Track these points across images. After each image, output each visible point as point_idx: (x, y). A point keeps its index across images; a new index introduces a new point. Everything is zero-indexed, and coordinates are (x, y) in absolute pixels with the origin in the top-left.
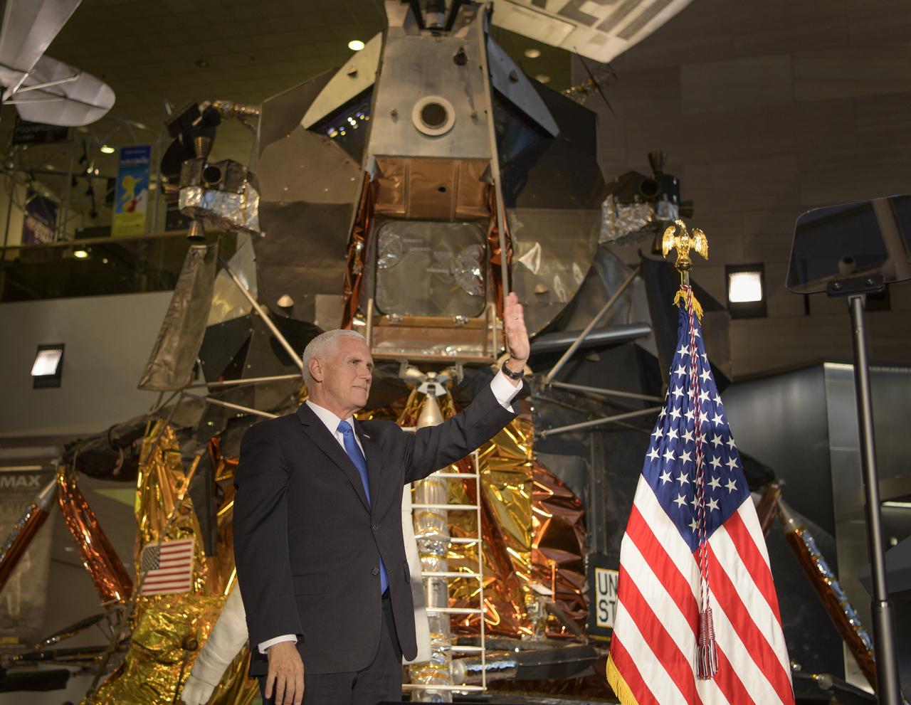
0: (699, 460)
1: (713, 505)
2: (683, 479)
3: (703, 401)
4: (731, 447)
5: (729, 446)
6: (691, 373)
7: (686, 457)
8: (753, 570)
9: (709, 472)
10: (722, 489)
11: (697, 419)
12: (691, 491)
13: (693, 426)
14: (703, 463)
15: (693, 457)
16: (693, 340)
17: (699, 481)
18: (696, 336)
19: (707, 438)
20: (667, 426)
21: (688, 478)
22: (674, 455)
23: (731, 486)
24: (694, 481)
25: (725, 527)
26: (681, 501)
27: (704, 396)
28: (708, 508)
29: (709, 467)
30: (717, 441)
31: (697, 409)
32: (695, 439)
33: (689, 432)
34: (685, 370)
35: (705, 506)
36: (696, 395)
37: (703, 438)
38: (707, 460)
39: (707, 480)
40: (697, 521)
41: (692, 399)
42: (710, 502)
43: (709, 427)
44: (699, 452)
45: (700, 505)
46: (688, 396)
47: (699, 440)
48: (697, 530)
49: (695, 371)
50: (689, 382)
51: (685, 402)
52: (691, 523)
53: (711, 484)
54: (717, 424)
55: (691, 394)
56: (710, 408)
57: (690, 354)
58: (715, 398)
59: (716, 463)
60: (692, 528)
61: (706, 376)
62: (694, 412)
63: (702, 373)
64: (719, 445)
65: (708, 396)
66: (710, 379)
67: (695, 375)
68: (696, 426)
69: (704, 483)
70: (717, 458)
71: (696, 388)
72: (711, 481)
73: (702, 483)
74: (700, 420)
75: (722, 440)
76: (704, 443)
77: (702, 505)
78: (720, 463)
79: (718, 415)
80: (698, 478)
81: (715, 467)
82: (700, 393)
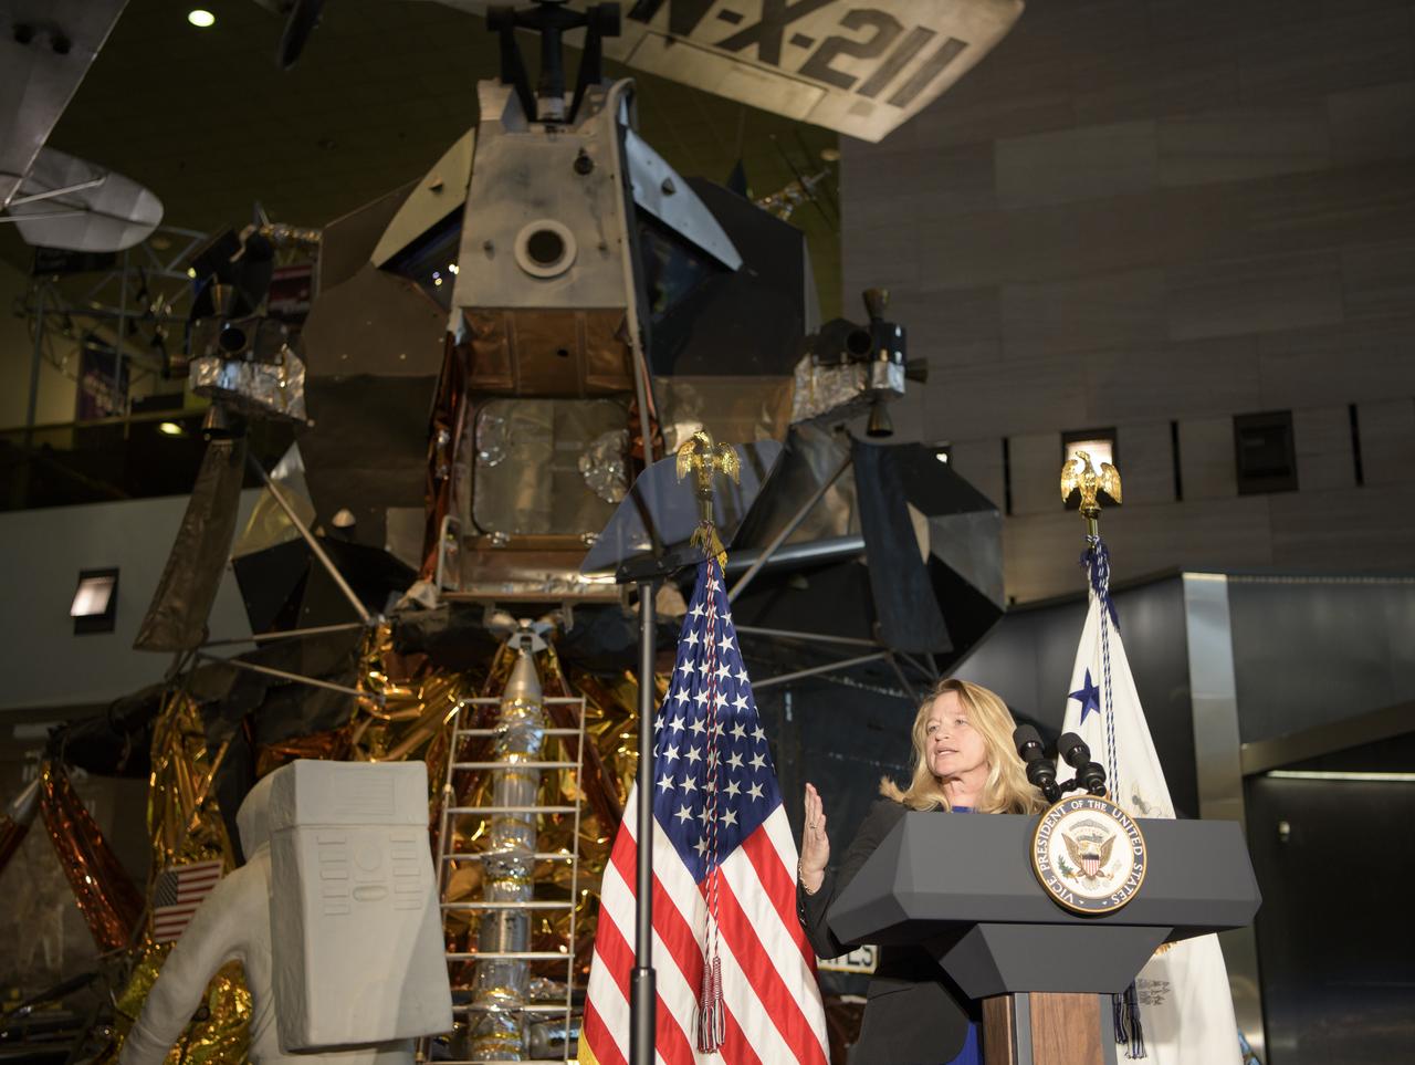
0: (711, 758)
1: (729, 818)
2: (689, 785)
3: (722, 678)
4: (758, 740)
5: (755, 737)
6: (706, 641)
7: (693, 755)
8: (781, 903)
9: (725, 774)
10: (743, 797)
11: (712, 703)
12: (698, 800)
13: (706, 713)
14: (718, 762)
15: (704, 754)
16: (711, 596)
17: (710, 787)
18: (716, 591)
19: (724, 729)
20: (670, 715)
21: (696, 784)
22: (678, 753)
23: (755, 792)
24: (704, 787)
25: (744, 847)
26: (684, 814)
28: (721, 824)
29: (725, 767)
30: (738, 731)
31: (712, 690)
32: (706, 729)
34: (698, 638)
35: (718, 819)
36: (711, 670)
37: (719, 729)
38: (724, 757)
39: (722, 785)
40: (705, 840)
41: (706, 675)
42: (725, 815)
43: (729, 712)
44: (713, 747)
45: (711, 819)
46: (700, 672)
47: (712, 730)
48: (705, 853)
49: (712, 638)
50: (703, 653)
51: (696, 681)
52: (698, 843)
53: (727, 790)
54: (739, 709)
55: (704, 668)
56: (730, 687)
57: (707, 614)
58: (738, 673)
59: (735, 761)
60: (698, 850)
61: (726, 644)
62: (707, 693)
63: (721, 640)
64: (741, 737)
65: (730, 671)
66: (732, 648)
67: (711, 643)
68: (710, 711)
69: (717, 789)
70: (737, 755)
71: (712, 660)
72: (728, 786)
73: (714, 789)
74: (716, 704)
75: (745, 730)
76: (720, 735)
77: (714, 818)
78: (741, 760)
79: (742, 697)
80: (709, 782)
81: (734, 767)
82: (718, 668)
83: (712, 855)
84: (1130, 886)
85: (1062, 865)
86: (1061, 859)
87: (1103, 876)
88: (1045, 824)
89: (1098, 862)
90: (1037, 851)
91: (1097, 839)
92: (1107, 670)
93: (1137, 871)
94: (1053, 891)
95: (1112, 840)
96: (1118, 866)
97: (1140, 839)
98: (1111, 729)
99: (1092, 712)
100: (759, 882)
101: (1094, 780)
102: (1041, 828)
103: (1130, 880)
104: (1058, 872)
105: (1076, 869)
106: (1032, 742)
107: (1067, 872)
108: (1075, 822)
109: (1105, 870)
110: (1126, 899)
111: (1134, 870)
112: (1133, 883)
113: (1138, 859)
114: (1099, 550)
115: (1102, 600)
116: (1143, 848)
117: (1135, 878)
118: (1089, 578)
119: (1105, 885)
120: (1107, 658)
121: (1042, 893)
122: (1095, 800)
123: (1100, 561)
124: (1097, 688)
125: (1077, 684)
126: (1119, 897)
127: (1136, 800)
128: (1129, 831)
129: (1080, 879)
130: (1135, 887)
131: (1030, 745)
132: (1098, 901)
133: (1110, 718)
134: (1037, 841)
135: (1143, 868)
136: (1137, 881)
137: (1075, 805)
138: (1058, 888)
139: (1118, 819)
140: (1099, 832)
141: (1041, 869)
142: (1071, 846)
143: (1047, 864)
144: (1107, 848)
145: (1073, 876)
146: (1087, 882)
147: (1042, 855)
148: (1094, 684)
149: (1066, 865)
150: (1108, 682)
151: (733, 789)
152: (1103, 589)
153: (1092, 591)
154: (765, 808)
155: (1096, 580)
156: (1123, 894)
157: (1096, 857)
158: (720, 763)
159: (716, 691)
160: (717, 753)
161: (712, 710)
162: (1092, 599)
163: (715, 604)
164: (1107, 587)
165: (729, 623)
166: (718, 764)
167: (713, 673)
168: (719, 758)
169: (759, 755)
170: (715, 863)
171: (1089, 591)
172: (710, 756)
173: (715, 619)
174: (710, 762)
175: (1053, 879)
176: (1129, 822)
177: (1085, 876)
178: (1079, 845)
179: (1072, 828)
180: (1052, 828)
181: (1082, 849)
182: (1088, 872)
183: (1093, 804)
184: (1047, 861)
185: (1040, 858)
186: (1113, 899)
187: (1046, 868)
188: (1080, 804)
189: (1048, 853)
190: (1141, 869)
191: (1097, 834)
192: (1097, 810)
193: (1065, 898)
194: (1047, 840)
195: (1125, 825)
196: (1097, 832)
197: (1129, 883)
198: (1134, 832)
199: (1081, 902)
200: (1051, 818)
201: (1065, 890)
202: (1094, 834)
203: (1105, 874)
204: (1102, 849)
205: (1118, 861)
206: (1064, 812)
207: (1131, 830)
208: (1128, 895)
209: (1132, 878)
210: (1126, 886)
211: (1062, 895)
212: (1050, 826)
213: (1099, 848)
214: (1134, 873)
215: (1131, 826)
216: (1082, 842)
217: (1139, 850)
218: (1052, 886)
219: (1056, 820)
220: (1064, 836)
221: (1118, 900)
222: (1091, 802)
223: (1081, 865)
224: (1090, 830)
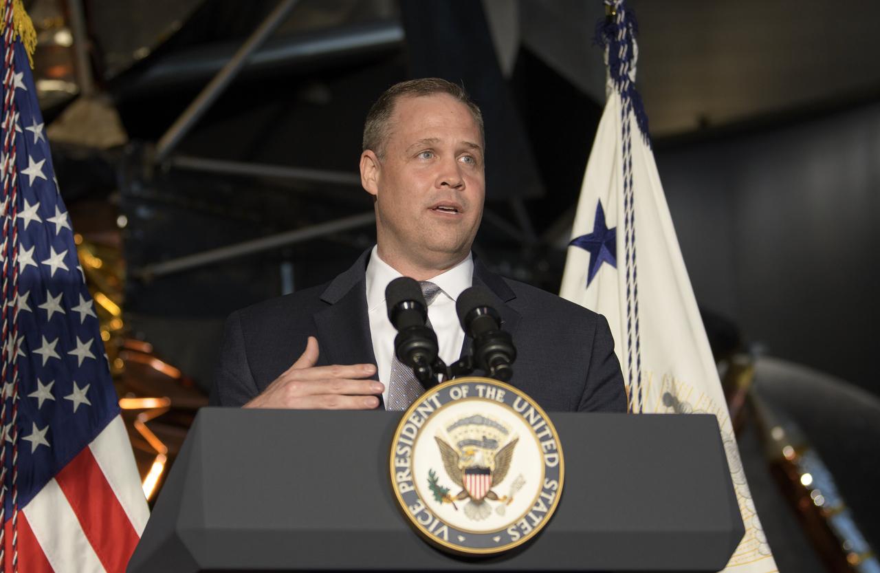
1: (37, 438)
3: (26, 224)
4: (83, 318)
5: (78, 314)
6: (2, 168)
9: (30, 371)
10: (59, 405)
11: (10, 262)
14: (20, 352)
16: (10, 97)
17: (8, 390)
18: (18, 89)
19: (30, 302)
23: (78, 397)
25: (60, 483)
27: (29, 213)
28: (23, 446)
29: (31, 360)
30: (52, 305)
31: (10, 241)
35: (18, 441)
36: (10, 210)
37: (21, 302)
38: (30, 344)
39: (26, 386)
42: (30, 432)
43: (37, 275)
44: (11, 329)
45: (8, 439)
47: (11, 304)
49: (12, 162)
53: (33, 395)
54: (53, 271)
56: (40, 238)
57: (4, 125)
58: (53, 215)
59: (47, 350)
61: (34, 170)
63: (27, 166)
64: (56, 313)
65: (39, 213)
66: (44, 177)
67: (11, 170)
68: (7, 276)
69: (18, 394)
70: (50, 341)
71: (11, 196)
72: (35, 388)
73: (13, 394)
74: (18, 264)
75: (63, 304)
76: (23, 311)
77: (12, 438)
78: (56, 350)
79: (58, 252)
80: (6, 384)
81: (45, 360)
82: (20, 208)
83: (8, 495)
84: (537, 514)
85: (433, 484)
86: (432, 475)
87: (495, 498)
88: (408, 422)
89: (487, 479)
90: (394, 463)
91: (489, 443)
92: (628, 202)
93: (549, 491)
94: (419, 523)
95: (511, 445)
96: (519, 484)
97: (555, 443)
98: (631, 292)
99: (606, 268)
100: (82, 533)
101: (496, 356)
102: (402, 428)
103: (537, 504)
104: (427, 495)
105: (455, 489)
106: (409, 301)
107: (441, 494)
108: (456, 420)
109: (500, 490)
110: (530, 533)
111: (544, 490)
112: (542, 508)
113: (550, 473)
114: (621, 18)
115: (624, 95)
116: (559, 457)
117: (545, 501)
118: (607, 63)
119: (501, 512)
120: (628, 184)
121: (402, 526)
122: (486, 385)
123: (622, 34)
124: (614, 231)
125: (583, 225)
126: (519, 529)
127: (669, 399)
128: (538, 431)
129: (460, 504)
130: (544, 514)
131: (406, 305)
132: (486, 537)
133: (632, 275)
134: (396, 449)
135: (558, 486)
136: (548, 506)
137: (456, 394)
138: (425, 517)
140: (491, 433)
141: (400, 490)
142: (448, 455)
143: (410, 483)
144: (504, 458)
145: (449, 500)
146: (472, 509)
147: (403, 469)
148: (610, 224)
149: (439, 484)
150: (630, 220)
151: (43, 393)
152: (626, 77)
153: (610, 82)
154: (95, 420)
155: (615, 63)
156: (526, 525)
157: (486, 471)
158: (23, 354)
159: (17, 245)
160: (18, 338)
161: (10, 274)
162: (610, 93)
163: (17, 110)
164: (632, 75)
165: (39, 138)
166: (19, 356)
167: (13, 216)
168: (21, 347)
169: (84, 342)
170: (13, 507)
171: (605, 81)
172: (8, 343)
173: (18, 133)
174: (7, 352)
175: (419, 505)
176: (539, 417)
177: (468, 500)
178: (460, 454)
179: (450, 429)
180: (419, 430)
181: (465, 460)
182: (473, 494)
183: (485, 392)
184: (409, 478)
185: (400, 474)
186: (510, 532)
187: (408, 489)
188: (464, 391)
189: (412, 467)
190: (555, 488)
191: (489, 437)
192: (490, 400)
193: (437, 533)
194: (412, 447)
195: (532, 421)
196: (490, 434)
197: (535, 508)
198: (548, 432)
199: (461, 539)
200: (419, 415)
201: (437, 522)
202: (484, 437)
203: (500, 496)
204: (497, 459)
205: (521, 476)
206: (438, 405)
207: (542, 429)
208: (533, 527)
209: (540, 501)
210: (531, 515)
211: (432, 528)
212: (416, 427)
213: (492, 458)
214: (544, 495)
215: (543, 423)
216: (465, 449)
217: (552, 460)
218: (416, 516)
219: (426, 416)
220: (438, 440)
221: (517, 534)
222: (481, 388)
223: (462, 483)
224: (478, 431)
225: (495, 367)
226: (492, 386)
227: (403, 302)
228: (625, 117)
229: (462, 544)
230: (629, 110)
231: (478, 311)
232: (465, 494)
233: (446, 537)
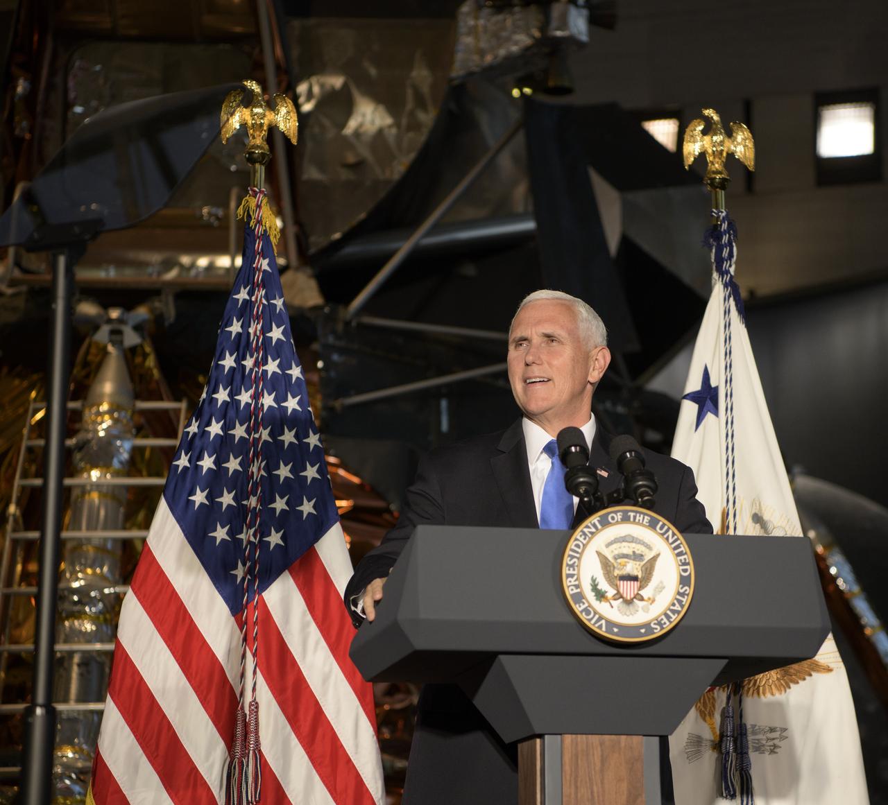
0: (254, 469)
1: (275, 539)
2: (227, 499)
3: (270, 374)
4: (312, 447)
5: (308, 444)
6: (251, 330)
7: (233, 465)
8: (333, 639)
9: (270, 487)
10: (292, 513)
11: (256, 404)
12: (237, 518)
13: (251, 416)
14: (263, 473)
15: (245, 464)
16: (258, 277)
17: (253, 502)
18: (265, 271)
19: (271, 434)
20: (206, 418)
21: (235, 499)
22: (215, 463)
23: (307, 508)
24: (245, 502)
25: (291, 574)
26: (221, 534)
27: (272, 367)
28: (264, 545)
29: (271, 479)
30: (288, 437)
31: (257, 388)
32: (249, 435)
33: (241, 425)
34: (242, 327)
35: (260, 541)
36: (257, 364)
37: (265, 434)
38: (271, 467)
39: (267, 499)
40: (244, 565)
41: (251, 370)
42: (269, 535)
43: (277, 413)
44: (256, 455)
45: (252, 539)
46: (244, 367)
47: (257, 436)
48: (243, 579)
49: (259, 327)
50: (248, 343)
51: (238, 377)
52: (236, 568)
53: (272, 506)
54: (290, 411)
55: (249, 363)
56: (280, 385)
57: (253, 299)
58: (290, 368)
59: (284, 472)
60: (236, 576)
61: (276, 334)
62: (251, 392)
63: (271, 330)
64: (291, 444)
65: (279, 366)
66: (284, 339)
67: (258, 333)
68: (254, 414)
69: (261, 505)
70: (286, 465)
71: (259, 354)
72: (274, 501)
73: (257, 505)
74: (262, 405)
75: (296, 436)
76: (265, 441)
77: (256, 539)
78: (291, 471)
79: (294, 397)
80: (251, 496)
81: (282, 479)
82: (265, 362)
83: (251, 582)
84: (674, 612)
85: (595, 587)
86: (594, 580)
87: (642, 599)
88: (576, 540)
89: (636, 584)
90: (565, 571)
91: (637, 557)
92: (729, 367)
93: (682, 595)
94: (583, 617)
95: (654, 559)
96: (660, 588)
97: (688, 557)
98: (730, 436)
99: (710, 417)
100: (308, 612)
101: (643, 489)
102: (572, 545)
103: (674, 605)
104: (590, 596)
105: (611, 592)
106: (575, 446)
107: (600, 595)
108: (612, 539)
109: (645, 593)
110: (668, 626)
111: (679, 593)
112: (677, 607)
113: (684, 581)
114: (725, 226)
115: (726, 286)
116: (691, 568)
117: (680, 602)
118: (713, 260)
119: (646, 610)
120: (728, 353)
121: (571, 620)
122: (636, 512)
123: (725, 239)
124: (716, 389)
125: (693, 384)
126: (659, 624)
127: (757, 519)
128: (675, 549)
129: (615, 603)
130: (679, 612)
131: (573, 449)
132: (635, 629)
133: (730, 423)
134: (566, 560)
135: (689, 590)
136: (682, 606)
137: (613, 518)
138: (588, 613)
139: (663, 534)
140: (640, 549)
141: (569, 592)
142: (606, 565)
143: (577, 586)
144: (649, 569)
145: (607, 600)
146: (624, 607)
147: (572, 576)
148: (713, 384)
149: (599, 587)
150: (729, 381)
151: (280, 504)
152: (727, 272)
153: (715, 275)
154: (319, 527)
155: (720, 260)
156: (665, 620)
157: (635, 579)
158: (265, 474)
159: (262, 390)
160: (261, 462)
161: (256, 413)
162: (715, 284)
163: (264, 287)
164: (732, 270)
165: (281, 309)
166: (262, 476)
167: (259, 368)
168: (264, 469)
169: (312, 466)
170: (255, 591)
171: (711, 275)
172: (253, 466)
173: (264, 304)
174: (253, 473)
175: (584, 603)
176: (676, 537)
177: (621, 600)
178: (616, 565)
179: (608, 545)
180: (585, 546)
181: (618, 569)
182: (625, 596)
183: (635, 517)
184: (577, 583)
185: (569, 579)
186: (652, 625)
187: (575, 591)
188: (619, 516)
189: (578, 574)
190: (687, 592)
191: (637, 552)
192: (638, 523)
193: (597, 625)
194: (579, 559)
195: (671, 541)
196: (638, 550)
197: (672, 608)
198: (682, 549)
199: (616, 630)
200: (584, 534)
201: (597, 616)
202: (634, 552)
203: (646, 598)
204: (643, 569)
205: (661, 582)
206: (599, 527)
207: (678, 547)
208: (671, 622)
209: (675, 602)
210: (668, 612)
211: (593, 622)
212: (582, 543)
213: (639, 568)
214: (678, 597)
215: (678, 542)
216: (619, 561)
217: (685, 571)
218: (581, 612)
219: (590, 536)
220: (598, 553)
221: (659, 628)
222: (632, 514)
223: (617, 587)
224: (629, 547)
225: (642, 498)
226: (641, 513)
227: (571, 446)
228: (727, 302)
229: (616, 634)
230: (729, 297)
231: (628, 454)
232: (619, 596)
233: (604, 629)
